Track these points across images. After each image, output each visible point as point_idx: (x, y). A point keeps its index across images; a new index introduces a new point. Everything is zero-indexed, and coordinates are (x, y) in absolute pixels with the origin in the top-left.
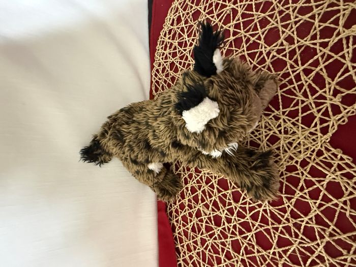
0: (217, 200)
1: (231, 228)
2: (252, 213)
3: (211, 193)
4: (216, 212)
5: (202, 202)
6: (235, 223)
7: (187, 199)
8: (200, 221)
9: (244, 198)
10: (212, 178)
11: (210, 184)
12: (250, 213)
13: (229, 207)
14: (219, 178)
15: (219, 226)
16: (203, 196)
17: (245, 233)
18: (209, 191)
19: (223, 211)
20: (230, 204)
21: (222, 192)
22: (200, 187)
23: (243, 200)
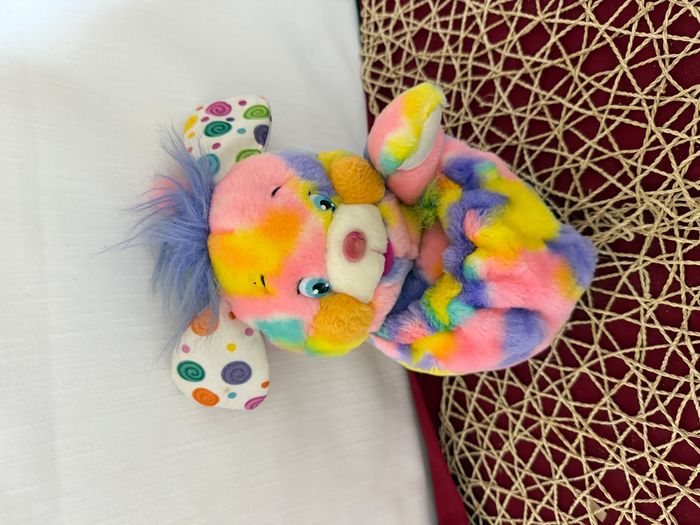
0: (592, 435)
1: (655, 480)
2: (679, 416)
3: (570, 428)
4: (602, 466)
5: (558, 465)
6: (657, 463)
7: (520, 480)
8: (576, 514)
9: (645, 394)
10: (555, 394)
11: (556, 411)
12: (674, 419)
13: (625, 434)
14: (570, 384)
15: (627, 496)
16: (555, 447)
17: (690, 473)
18: (563, 426)
19: (618, 452)
20: (622, 427)
21: (591, 410)
22: (537, 434)
23: (644, 399)
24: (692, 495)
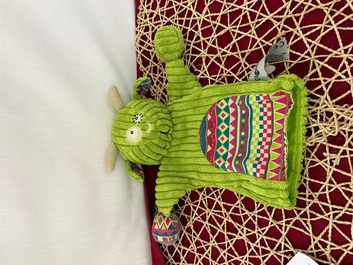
24: (276, 254)
